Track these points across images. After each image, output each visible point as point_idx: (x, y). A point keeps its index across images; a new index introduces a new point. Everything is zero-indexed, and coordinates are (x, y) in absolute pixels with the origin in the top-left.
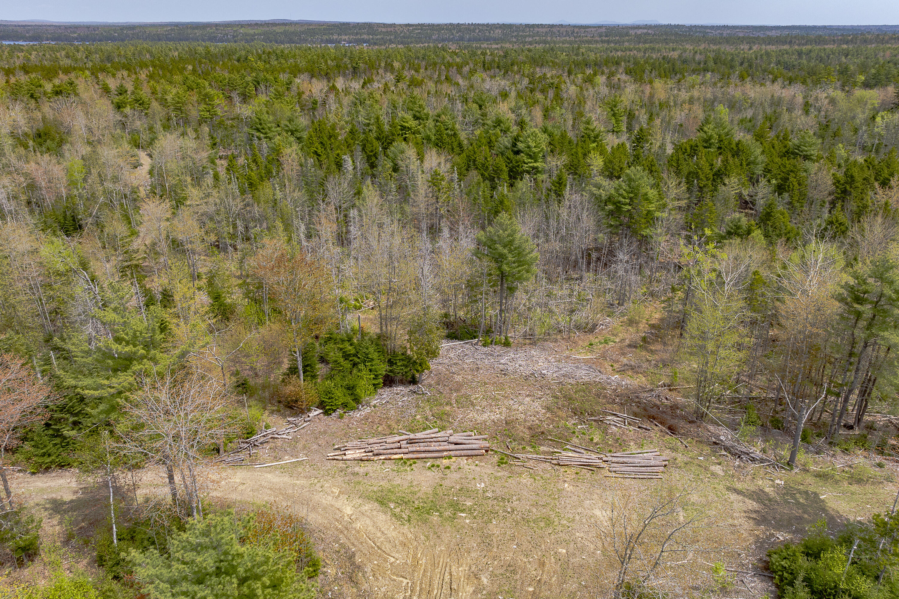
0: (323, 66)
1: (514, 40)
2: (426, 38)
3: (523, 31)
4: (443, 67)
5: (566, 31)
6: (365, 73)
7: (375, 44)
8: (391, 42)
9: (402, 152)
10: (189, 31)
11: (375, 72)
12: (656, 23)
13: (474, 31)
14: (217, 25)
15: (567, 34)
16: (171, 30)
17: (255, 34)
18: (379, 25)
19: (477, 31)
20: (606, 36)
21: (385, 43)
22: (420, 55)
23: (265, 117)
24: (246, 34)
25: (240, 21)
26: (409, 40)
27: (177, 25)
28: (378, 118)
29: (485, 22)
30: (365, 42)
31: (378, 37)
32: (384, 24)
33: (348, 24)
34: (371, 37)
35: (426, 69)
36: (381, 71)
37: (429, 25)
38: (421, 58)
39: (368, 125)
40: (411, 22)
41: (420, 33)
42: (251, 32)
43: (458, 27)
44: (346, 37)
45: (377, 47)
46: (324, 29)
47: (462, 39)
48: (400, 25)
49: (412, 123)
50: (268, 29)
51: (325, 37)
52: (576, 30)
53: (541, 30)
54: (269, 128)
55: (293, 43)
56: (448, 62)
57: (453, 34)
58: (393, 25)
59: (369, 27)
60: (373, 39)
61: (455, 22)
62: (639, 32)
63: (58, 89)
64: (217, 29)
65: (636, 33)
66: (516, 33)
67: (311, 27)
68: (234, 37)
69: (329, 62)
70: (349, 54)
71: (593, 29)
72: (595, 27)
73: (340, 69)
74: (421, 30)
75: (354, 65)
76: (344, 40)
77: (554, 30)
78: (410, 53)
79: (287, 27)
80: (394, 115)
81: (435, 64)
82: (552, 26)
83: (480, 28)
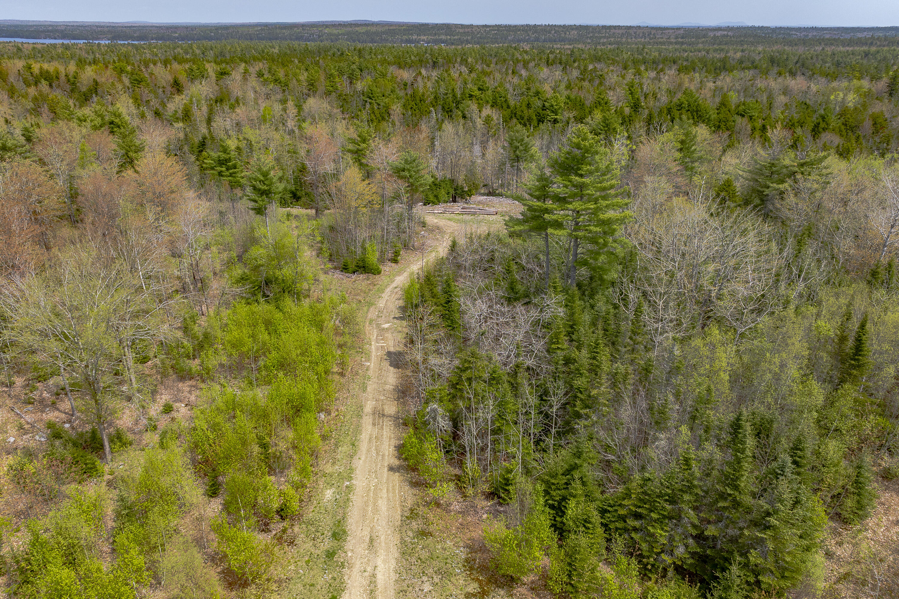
0: (408, 60)
1: (589, 41)
2: (502, 39)
3: (599, 32)
4: (511, 62)
5: (643, 33)
6: (443, 66)
7: (453, 44)
8: (468, 42)
9: (468, 106)
10: (278, 31)
11: (451, 65)
12: (738, 25)
13: (550, 33)
14: (303, 26)
15: (644, 36)
16: (262, 30)
17: (339, 34)
18: (456, 25)
19: (553, 32)
20: (682, 38)
21: (462, 43)
22: (493, 53)
23: (375, 89)
24: (331, 34)
25: (323, 22)
26: (485, 41)
27: (266, 25)
28: (453, 90)
29: (562, 23)
30: (443, 42)
31: (456, 37)
32: (462, 25)
33: (427, 25)
34: (449, 37)
35: (496, 64)
36: (457, 65)
37: (506, 26)
38: (493, 56)
39: (447, 94)
40: (488, 23)
41: (496, 34)
42: (335, 31)
43: (535, 28)
44: (425, 38)
45: (454, 47)
46: (404, 30)
47: (537, 40)
48: (477, 26)
49: (477, 93)
50: (350, 29)
51: (405, 37)
52: (653, 32)
53: (617, 31)
54: (378, 97)
55: (375, 42)
56: (517, 59)
57: (528, 35)
58: (471, 26)
59: (447, 28)
60: (450, 39)
61: (532, 23)
62: (719, 34)
63: (223, 71)
64: (303, 29)
65: (715, 35)
66: (591, 35)
67: (392, 28)
68: (319, 37)
69: (413, 58)
70: (429, 51)
71: (671, 31)
72: (674, 29)
73: (422, 62)
74: (498, 30)
75: (434, 60)
76: (423, 40)
77: (631, 31)
78: (484, 51)
79: (369, 28)
80: (465, 88)
81: (505, 60)
82: (630, 27)
83: (557, 29)
